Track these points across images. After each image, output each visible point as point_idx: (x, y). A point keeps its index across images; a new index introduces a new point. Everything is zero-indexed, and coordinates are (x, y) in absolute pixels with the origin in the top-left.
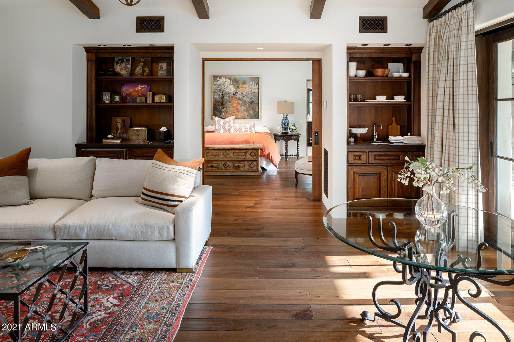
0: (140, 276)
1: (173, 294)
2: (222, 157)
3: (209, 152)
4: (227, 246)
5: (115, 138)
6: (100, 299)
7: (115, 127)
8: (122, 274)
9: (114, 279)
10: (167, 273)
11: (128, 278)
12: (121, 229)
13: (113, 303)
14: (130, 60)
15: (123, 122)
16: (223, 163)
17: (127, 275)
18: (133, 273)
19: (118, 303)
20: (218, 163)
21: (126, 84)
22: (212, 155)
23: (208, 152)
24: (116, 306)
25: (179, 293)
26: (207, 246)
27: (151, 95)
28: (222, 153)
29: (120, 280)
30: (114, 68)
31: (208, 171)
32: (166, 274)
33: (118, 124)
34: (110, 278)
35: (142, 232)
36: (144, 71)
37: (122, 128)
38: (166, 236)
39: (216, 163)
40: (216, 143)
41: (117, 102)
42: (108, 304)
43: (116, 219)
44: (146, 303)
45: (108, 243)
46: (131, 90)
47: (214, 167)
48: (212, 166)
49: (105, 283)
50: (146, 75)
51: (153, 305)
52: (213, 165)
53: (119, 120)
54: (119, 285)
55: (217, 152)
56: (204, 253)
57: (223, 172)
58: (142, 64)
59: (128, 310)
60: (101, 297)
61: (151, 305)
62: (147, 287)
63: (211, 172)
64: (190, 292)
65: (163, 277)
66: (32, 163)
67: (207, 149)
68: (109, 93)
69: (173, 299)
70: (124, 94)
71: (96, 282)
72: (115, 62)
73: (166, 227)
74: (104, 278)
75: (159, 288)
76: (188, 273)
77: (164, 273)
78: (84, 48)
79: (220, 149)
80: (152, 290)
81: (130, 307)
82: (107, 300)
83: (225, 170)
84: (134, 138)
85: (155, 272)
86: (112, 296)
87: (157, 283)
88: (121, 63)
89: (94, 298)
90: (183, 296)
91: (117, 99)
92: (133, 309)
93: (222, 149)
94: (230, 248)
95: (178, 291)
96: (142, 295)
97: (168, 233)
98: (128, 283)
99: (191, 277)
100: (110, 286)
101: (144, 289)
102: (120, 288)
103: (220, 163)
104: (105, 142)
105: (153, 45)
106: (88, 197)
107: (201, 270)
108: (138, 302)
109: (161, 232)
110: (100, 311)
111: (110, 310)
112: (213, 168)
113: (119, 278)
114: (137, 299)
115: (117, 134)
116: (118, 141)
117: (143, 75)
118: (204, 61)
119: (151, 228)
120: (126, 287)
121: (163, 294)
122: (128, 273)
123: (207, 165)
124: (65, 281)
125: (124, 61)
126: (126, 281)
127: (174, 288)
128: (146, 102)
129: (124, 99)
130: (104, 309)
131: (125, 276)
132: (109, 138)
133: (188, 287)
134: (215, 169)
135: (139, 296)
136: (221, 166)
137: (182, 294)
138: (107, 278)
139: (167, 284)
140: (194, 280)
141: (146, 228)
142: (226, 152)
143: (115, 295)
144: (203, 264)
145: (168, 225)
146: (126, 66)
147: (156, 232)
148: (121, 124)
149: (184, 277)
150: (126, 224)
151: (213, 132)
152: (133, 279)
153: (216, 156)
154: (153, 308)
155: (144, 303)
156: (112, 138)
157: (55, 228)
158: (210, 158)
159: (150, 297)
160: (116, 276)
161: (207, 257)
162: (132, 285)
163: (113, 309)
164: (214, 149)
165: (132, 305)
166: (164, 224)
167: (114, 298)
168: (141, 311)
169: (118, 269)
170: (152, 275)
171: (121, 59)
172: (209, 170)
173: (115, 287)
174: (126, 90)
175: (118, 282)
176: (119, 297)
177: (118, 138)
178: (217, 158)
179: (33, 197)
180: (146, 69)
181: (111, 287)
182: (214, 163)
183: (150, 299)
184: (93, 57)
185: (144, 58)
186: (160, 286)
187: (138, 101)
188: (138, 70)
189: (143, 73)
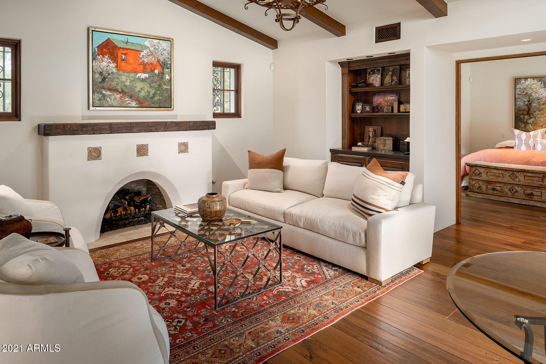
0: (337, 273)
1: (350, 297)
2: (507, 179)
3: (491, 171)
4: (441, 275)
5: (364, 146)
6: (297, 278)
7: (368, 136)
8: (326, 266)
9: (318, 267)
10: (360, 279)
11: (327, 270)
12: (325, 225)
13: (302, 284)
14: (380, 70)
15: (375, 131)
16: (509, 187)
17: (329, 268)
18: (334, 268)
19: (306, 286)
20: (502, 186)
21: (376, 94)
22: (494, 175)
23: (488, 171)
24: (303, 287)
25: (355, 297)
26: (418, 269)
27: (397, 105)
28: (507, 174)
29: (320, 270)
30: (366, 80)
31: (488, 194)
32: (358, 278)
33: (370, 133)
34: (314, 266)
35: (340, 232)
36: (392, 80)
37: (373, 137)
38: (358, 242)
39: (499, 185)
40: (504, 162)
41: (368, 112)
42: (298, 284)
43: (323, 216)
44: (325, 294)
45: (317, 235)
46: (381, 100)
47: (496, 190)
48: (494, 189)
49: (309, 268)
50: (394, 83)
51: (328, 298)
52: (496, 187)
53: (371, 129)
54: (317, 273)
55: (500, 172)
56: (409, 274)
57: (508, 198)
58: (390, 73)
59: (308, 294)
60: (299, 277)
61: (326, 297)
62: (335, 283)
63: (492, 196)
64: (366, 301)
65: (354, 280)
66: (287, 161)
67: (487, 167)
68: (361, 104)
69: (346, 301)
70: (375, 104)
71: (304, 265)
72: (368, 73)
73: (358, 233)
74: (310, 265)
75: (343, 287)
76: (378, 285)
77: (357, 277)
78: (339, 63)
79: (504, 169)
80: (337, 287)
81: (311, 292)
82: (301, 280)
83: (512, 196)
84: (381, 147)
85: (351, 274)
86: (305, 279)
87: (345, 283)
88: (372, 74)
89: (293, 276)
90: (357, 302)
91: (368, 109)
92: (311, 294)
93: (507, 169)
94: (442, 279)
95: (356, 296)
96: (326, 287)
97: (360, 239)
98: (324, 274)
99: (378, 289)
100: (311, 271)
101: (332, 283)
102: (315, 276)
103: (505, 187)
104: (354, 149)
105: (392, 53)
106: (321, 195)
107: (392, 287)
108: (320, 291)
109: (354, 237)
110: (290, 285)
111: (297, 288)
112: (495, 192)
113: (321, 268)
114: (320, 289)
115: (368, 142)
116: (365, 150)
117: (392, 84)
118: (458, 63)
119: (347, 231)
120: (321, 276)
121: (342, 293)
122: (330, 267)
123: (487, 187)
124: (286, 257)
125: (375, 72)
126: (324, 272)
127: (355, 292)
128: (392, 111)
129: (374, 109)
130: (293, 286)
131: (326, 268)
132: (359, 146)
133: (368, 296)
134: (498, 193)
135: (323, 286)
136: (506, 190)
137: (357, 300)
138: (313, 265)
139: (352, 287)
140: (378, 292)
141: (343, 230)
142: (513, 174)
143: (308, 279)
144: (399, 283)
145: (360, 231)
146: (377, 76)
147: (351, 236)
148: (372, 133)
149: (371, 287)
150: (329, 223)
151: (512, 148)
152: (330, 273)
153: (499, 177)
154: (326, 301)
155: (323, 293)
156: (361, 146)
157: (284, 213)
158: (492, 179)
159: (331, 291)
160: (320, 266)
161: (410, 279)
162: (325, 277)
163: (300, 288)
164: (496, 168)
165: (313, 292)
166: (357, 230)
167: (306, 281)
168: (316, 298)
169: (325, 262)
170: (347, 275)
171: (373, 70)
172: (490, 193)
173: (313, 273)
174: (378, 100)
175: (318, 271)
176: (310, 281)
177: (367, 146)
178: (500, 180)
179: (285, 188)
180: (395, 78)
181: (310, 273)
182: (497, 185)
183: (329, 293)
184: (346, 70)
185: (393, 67)
186: (345, 286)
187: (385, 111)
188: (388, 79)
189: (392, 82)
